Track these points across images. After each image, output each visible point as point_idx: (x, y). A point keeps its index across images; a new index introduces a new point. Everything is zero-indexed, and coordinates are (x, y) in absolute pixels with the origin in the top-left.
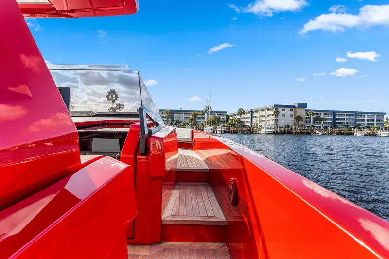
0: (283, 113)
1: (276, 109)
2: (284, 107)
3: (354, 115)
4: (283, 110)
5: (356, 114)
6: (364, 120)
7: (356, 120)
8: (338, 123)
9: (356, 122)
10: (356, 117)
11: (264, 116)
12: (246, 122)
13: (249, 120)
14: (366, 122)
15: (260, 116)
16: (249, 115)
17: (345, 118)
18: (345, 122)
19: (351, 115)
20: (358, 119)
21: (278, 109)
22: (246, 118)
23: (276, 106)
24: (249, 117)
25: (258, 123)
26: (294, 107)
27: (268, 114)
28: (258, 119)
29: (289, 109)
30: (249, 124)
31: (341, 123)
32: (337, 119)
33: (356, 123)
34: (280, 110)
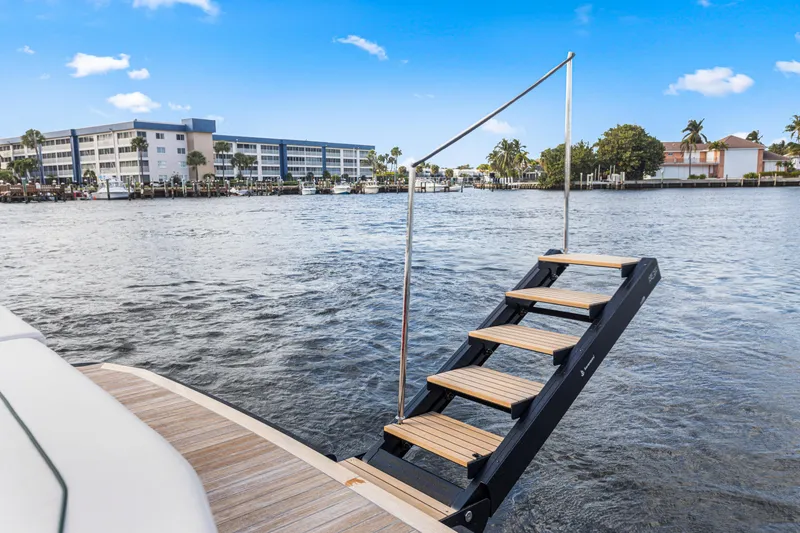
0: (160, 143)
1: (139, 133)
2: (161, 128)
3: (320, 150)
4: (158, 136)
5: (324, 147)
6: (339, 160)
7: (325, 161)
8: (292, 169)
9: (324, 165)
10: (324, 155)
11: (112, 151)
12: (60, 167)
13: (69, 161)
14: (342, 166)
15: (101, 152)
16: (68, 148)
17: (305, 156)
18: (305, 166)
19: (314, 150)
20: (329, 160)
21: (144, 134)
22: (59, 155)
23: (137, 125)
24: (69, 154)
25: (97, 170)
26: (184, 128)
27: (121, 146)
28: (96, 159)
29: (173, 135)
30: (69, 174)
31: (297, 169)
32: (288, 158)
33: (324, 167)
34: (150, 135)
